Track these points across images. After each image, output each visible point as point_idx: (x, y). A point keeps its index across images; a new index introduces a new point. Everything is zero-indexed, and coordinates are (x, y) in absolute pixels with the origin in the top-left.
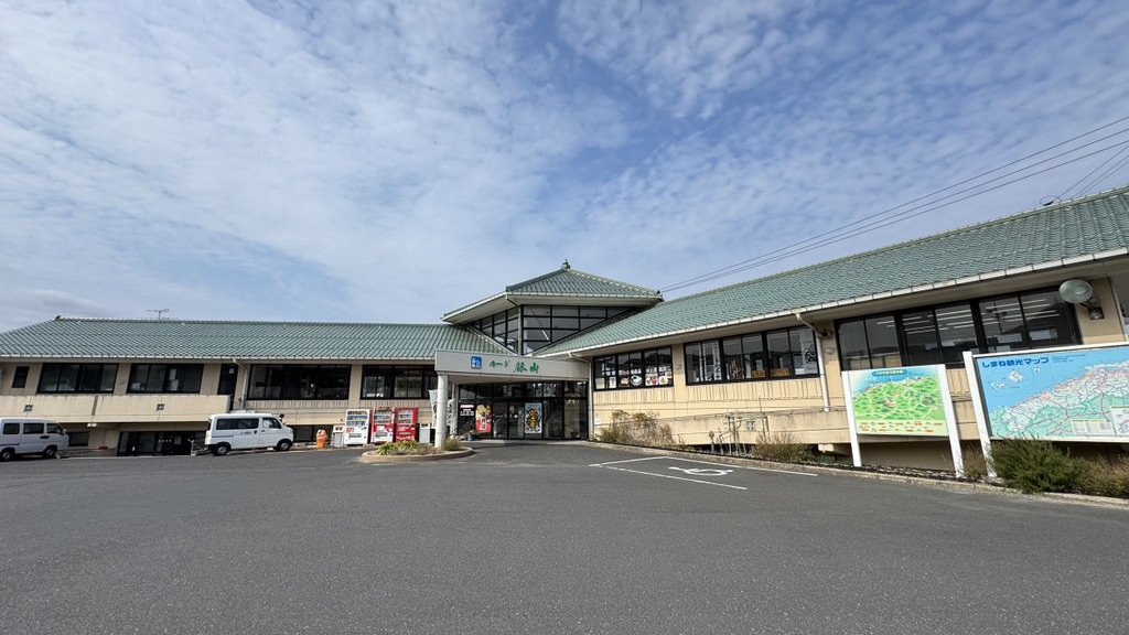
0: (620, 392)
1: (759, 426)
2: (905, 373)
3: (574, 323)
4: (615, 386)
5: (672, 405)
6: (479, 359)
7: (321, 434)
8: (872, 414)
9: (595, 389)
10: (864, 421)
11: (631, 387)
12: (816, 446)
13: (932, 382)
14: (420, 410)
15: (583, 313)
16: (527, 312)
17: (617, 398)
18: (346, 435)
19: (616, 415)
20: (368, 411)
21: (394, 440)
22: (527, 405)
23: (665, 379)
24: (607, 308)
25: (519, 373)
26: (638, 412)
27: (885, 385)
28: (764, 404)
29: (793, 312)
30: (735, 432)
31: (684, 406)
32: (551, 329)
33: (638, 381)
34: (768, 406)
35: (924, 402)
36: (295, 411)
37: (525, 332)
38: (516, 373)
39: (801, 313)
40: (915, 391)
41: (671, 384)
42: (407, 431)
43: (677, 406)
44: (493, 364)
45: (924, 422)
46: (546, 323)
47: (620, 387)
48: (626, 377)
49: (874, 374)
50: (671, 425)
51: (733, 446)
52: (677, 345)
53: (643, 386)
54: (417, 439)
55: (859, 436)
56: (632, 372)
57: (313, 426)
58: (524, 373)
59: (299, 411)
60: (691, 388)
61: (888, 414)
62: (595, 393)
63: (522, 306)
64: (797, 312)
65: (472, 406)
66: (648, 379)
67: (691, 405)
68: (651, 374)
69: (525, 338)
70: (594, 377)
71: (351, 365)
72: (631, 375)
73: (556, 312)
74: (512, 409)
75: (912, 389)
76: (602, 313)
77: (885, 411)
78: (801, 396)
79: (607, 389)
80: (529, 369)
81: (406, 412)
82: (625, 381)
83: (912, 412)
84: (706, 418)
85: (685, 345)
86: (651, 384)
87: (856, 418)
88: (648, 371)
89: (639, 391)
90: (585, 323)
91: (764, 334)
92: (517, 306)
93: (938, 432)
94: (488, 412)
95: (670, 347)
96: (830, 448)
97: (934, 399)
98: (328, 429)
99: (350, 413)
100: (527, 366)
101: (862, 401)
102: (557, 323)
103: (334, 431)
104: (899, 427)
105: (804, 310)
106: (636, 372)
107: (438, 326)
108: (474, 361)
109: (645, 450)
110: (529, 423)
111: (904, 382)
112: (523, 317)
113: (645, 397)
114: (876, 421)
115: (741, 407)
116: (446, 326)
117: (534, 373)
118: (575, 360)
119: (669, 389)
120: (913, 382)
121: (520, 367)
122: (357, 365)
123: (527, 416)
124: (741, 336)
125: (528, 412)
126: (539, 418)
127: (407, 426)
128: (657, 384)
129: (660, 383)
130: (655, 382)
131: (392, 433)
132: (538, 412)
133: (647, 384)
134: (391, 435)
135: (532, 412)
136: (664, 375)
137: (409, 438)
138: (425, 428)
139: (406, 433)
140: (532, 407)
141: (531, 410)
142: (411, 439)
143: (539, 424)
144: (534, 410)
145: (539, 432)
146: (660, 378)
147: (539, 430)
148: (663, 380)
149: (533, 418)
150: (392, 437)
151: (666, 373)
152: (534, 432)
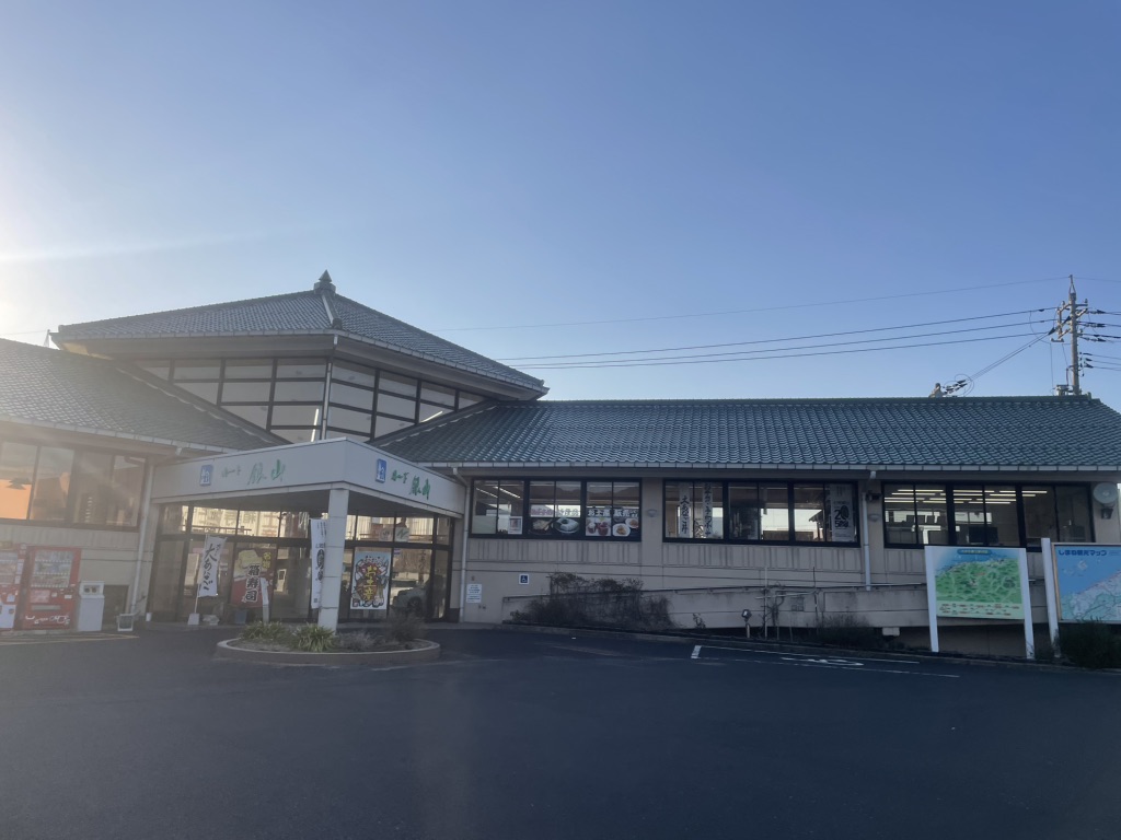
0: (532, 543)
1: (809, 605)
2: (990, 553)
4: (519, 532)
6: (385, 466)
8: (954, 595)
9: (470, 534)
10: (946, 602)
11: (556, 535)
12: (880, 629)
13: (1014, 566)
17: (524, 551)
21: (19, 622)
22: (360, 556)
23: (626, 529)
26: (605, 577)
27: (968, 564)
29: (870, 468)
30: (775, 612)
31: (657, 571)
32: (374, 413)
33: (570, 526)
35: (1006, 585)
37: (330, 411)
40: (998, 573)
42: (51, 601)
43: (645, 570)
44: (394, 476)
45: (1003, 605)
47: (530, 534)
48: (546, 518)
49: (959, 552)
51: (772, 630)
52: (652, 480)
53: (579, 536)
55: (939, 618)
60: (673, 547)
61: (970, 595)
62: (473, 542)
63: (333, 361)
64: (873, 469)
66: (592, 526)
67: (668, 571)
68: (598, 519)
69: (329, 422)
70: (471, 512)
72: (555, 517)
73: (383, 382)
75: (995, 570)
77: (967, 592)
81: (55, 558)
82: (540, 525)
83: (993, 595)
85: (666, 481)
86: (596, 534)
87: (938, 599)
88: (591, 512)
89: (572, 545)
93: (1015, 615)
94: (265, 566)
95: (639, 480)
96: (896, 632)
97: (1015, 582)
101: (945, 580)
102: (383, 403)
104: (979, 610)
108: (380, 467)
110: (361, 592)
111: (988, 563)
113: (584, 553)
114: (958, 603)
119: (633, 546)
120: (996, 563)
123: (358, 576)
125: (360, 569)
126: (383, 582)
127: (53, 590)
128: (609, 534)
129: (615, 534)
130: (606, 531)
131: (14, 607)
132: (382, 569)
133: (588, 534)
134: (11, 611)
135: (369, 568)
136: (624, 522)
137: (57, 618)
138: (92, 596)
139: (52, 607)
140: (369, 560)
141: (367, 565)
142: (62, 619)
143: (381, 594)
144: (374, 565)
145: (380, 608)
146: (616, 527)
147: (381, 604)
148: (620, 530)
149: (370, 581)
150: (13, 616)
151: (628, 521)
152: (371, 607)
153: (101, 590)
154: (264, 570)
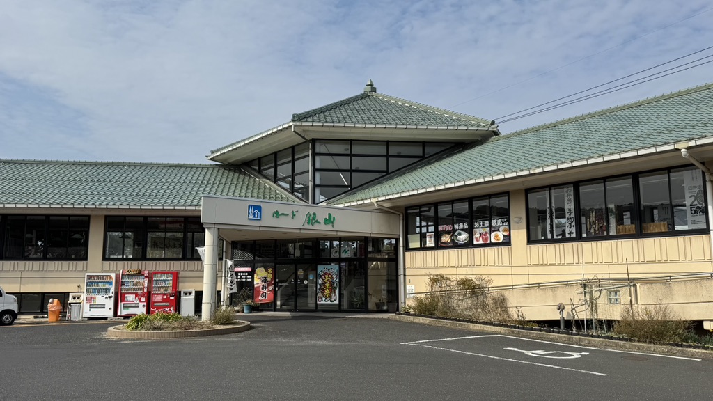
0: (440, 253)
1: (625, 296)
3: (380, 164)
4: (433, 245)
5: (508, 270)
6: (258, 208)
7: (53, 305)
9: (407, 249)
11: (455, 245)
12: (700, 323)
14: (181, 275)
15: (393, 151)
16: (320, 148)
17: (436, 259)
18: (86, 306)
19: (435, 281)
20: (113, 275)
21: (148, 311)
22: (320, 268)
23: (500, 236)
24: (424, 144)
25: (310, 227)
26: (464, 277)
28: (632, 268)
29: (678, 146)
30: (593, 305)
31: (525, 270)
32: (351, 171)
33: (463, 237)
34: (637, 271)
36: (18, 275)
37: (318, 175)
38: (307, 226)
39: (689, 148)
41: (507, 242)
42: (164, 300)
43: (515, 271)
44: (277, 214)
46: (344, 163)
47: (439, 246)
48: (448, 232)
50: (507, 294)
51: (589, 323)
52: (517, 192)
53: (470, 244)
54: (178, 309)
56: (456, 226)
57: (43, 294)
58: (317, 226)
59: (24, 275)
60: (534, 248)
62: (407, 254)
63: (314, 141)
64: (683, 147)
65: (249, 269)
66: (477, 235)
67: (532, 270)
68: (480, 229)
69: (318, 182)
70: (407, 233)
71: (89, 216)
72: (454, 231)
73: (357, 149)
74: (300, 272)
76: (418, 151)
78: (682, 258)
79: (423, 248)
80: (322, 222)
81: (163, 277)
82: (446, 238)
84: (554, 286)
85: (528, 191)
86: (481, 242)
88: (476, 225)
89: (464, 251)
90: (395, 164)
91: (635, 176)
92: (307, 141)
94: (269, 277)
95: (507, 194)
98: (63, 297)
99: (90, 277)
100: (321, 217)
102: (358, 163)
103: (71, 300)
105: (692, 143)
106: (461, 226)
107: (203, 167)
108: (252, 211)
109: (472, 326)
110: (322, 291)
112: (314, 155)
113: (472, 259)
115: (601, 272)
116: (214, 167)
117: (329, 227)
118: (381, 210)
119: (505, 249)
121: (312, 219)
122: (97, 216)
123: (320, 281)
124: (605, 179)
125: (321, 277)
126: (335, 285)
127: (165, 294)
128: (489, 242)
129: (493, 241)
130: (487, 239)
131: (145, 304)
132: (334, 276)
133: (475, 242)
134: (144, 306)
135: (327, 276)
136: (498, 230)
137: (167, 309)
138: (188, 297)
139: (164, 304)
140: (326, 271)
141: (325, 274)
142: (170, 310)
143: (334, 293)
144: (329, 274)
145: (335, 302)
146: (493, 234)
147: (335, 300)
148: (496, 237)
149: (327, 285)
150: (145, 309)
151: (501, 228)
152: (329, 302)
153: (193, 294)
154: (269, 279)
